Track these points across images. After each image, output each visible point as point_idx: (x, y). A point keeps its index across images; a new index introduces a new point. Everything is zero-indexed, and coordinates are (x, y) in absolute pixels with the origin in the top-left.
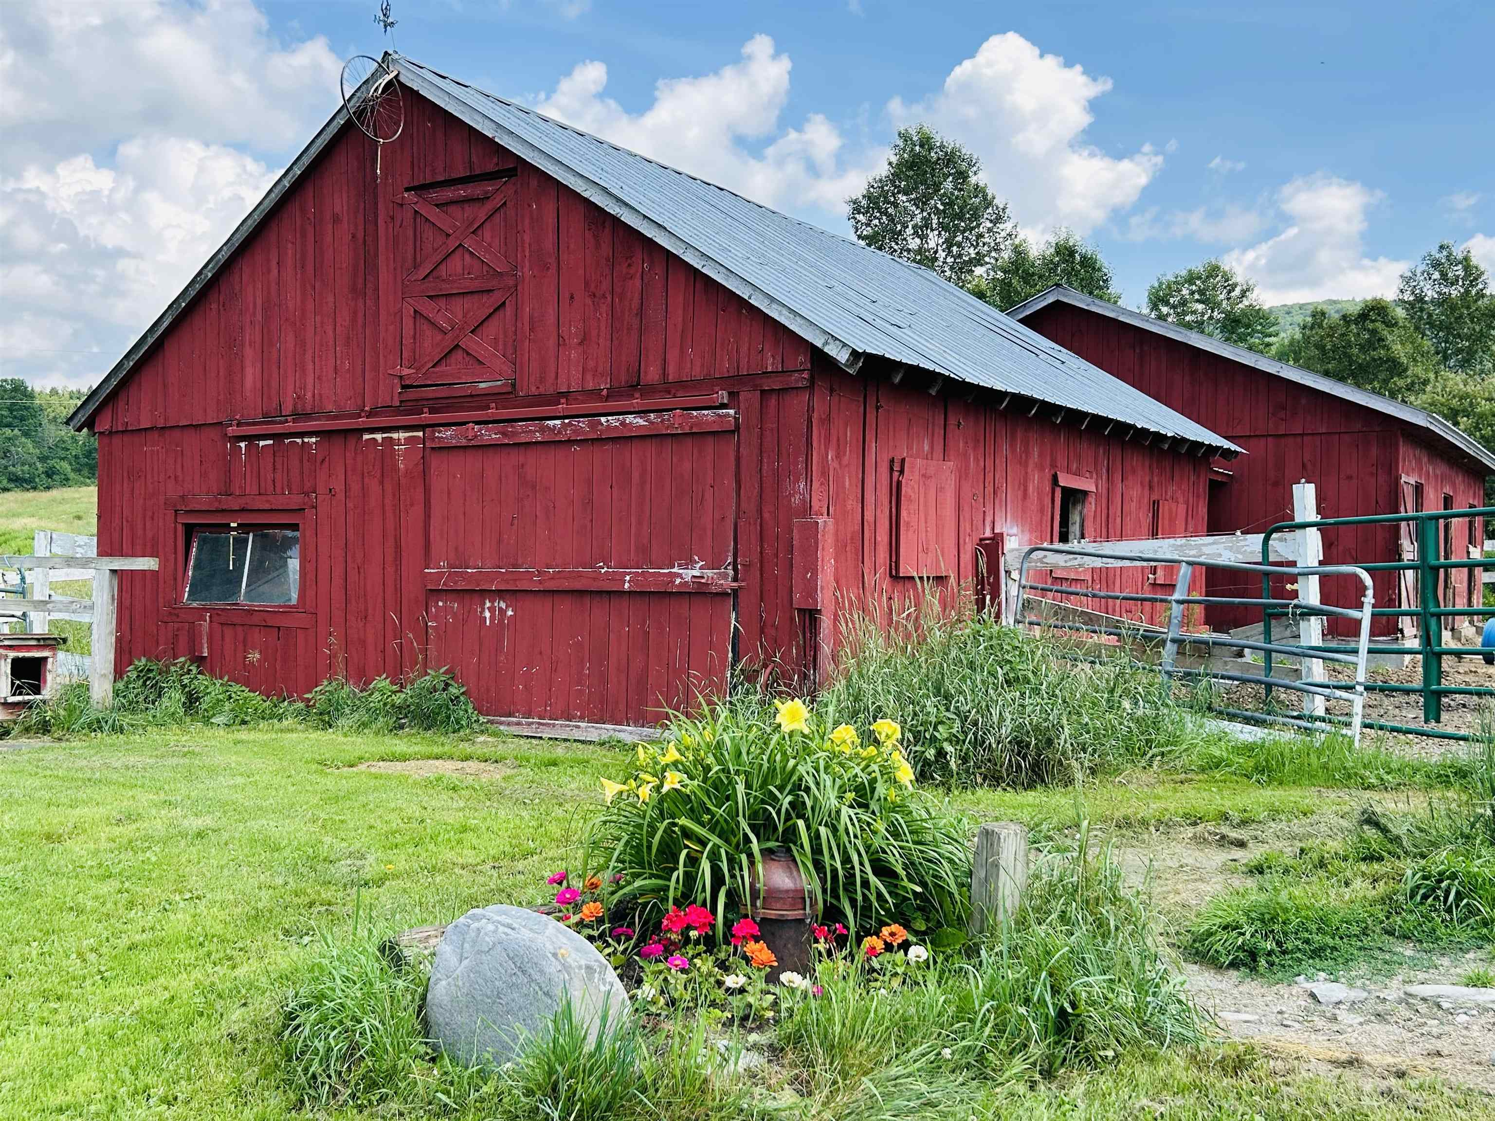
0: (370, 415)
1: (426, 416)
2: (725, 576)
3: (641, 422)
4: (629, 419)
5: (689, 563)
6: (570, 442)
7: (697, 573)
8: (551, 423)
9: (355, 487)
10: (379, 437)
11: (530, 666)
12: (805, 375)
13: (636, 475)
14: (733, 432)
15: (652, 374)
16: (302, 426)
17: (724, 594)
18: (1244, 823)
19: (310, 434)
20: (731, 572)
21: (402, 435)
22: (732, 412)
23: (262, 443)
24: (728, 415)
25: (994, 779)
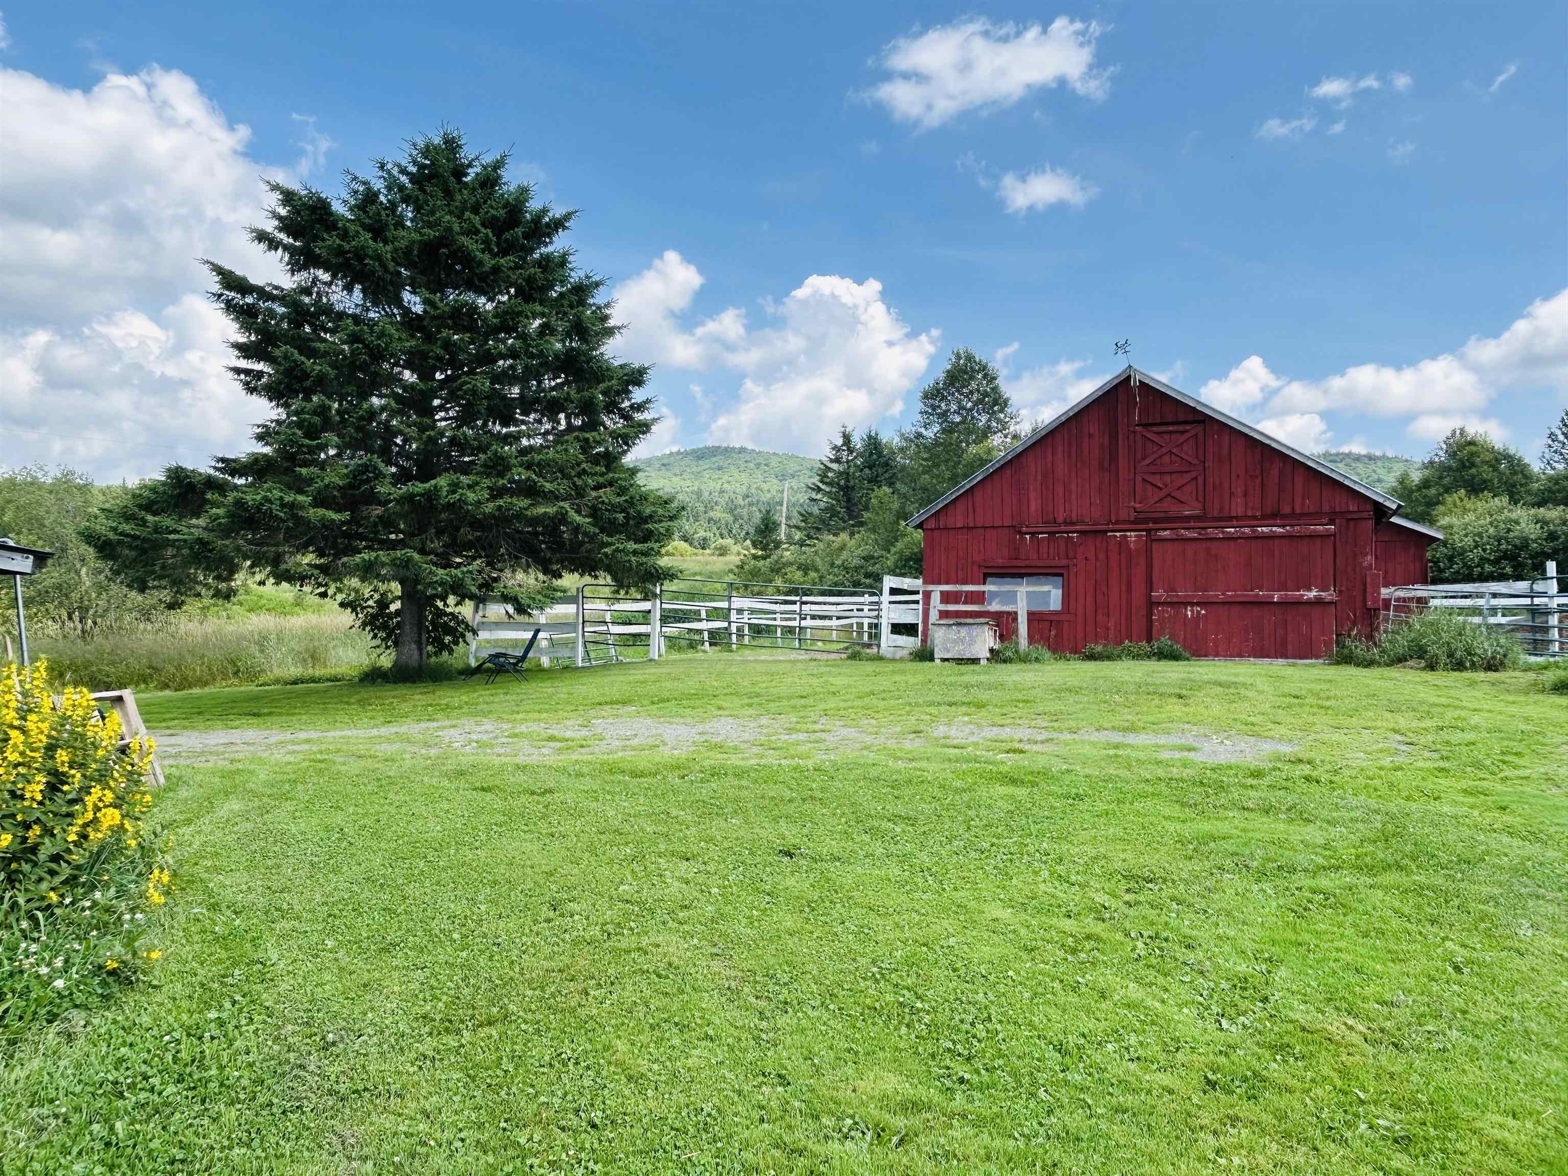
0: (1113, 524)
1: (1149, 525)
2: (1330, 595)
3: (1281, 530)
5: (1310, 590)
6: (1239, 538)
7: (1315, 594)
8: (1228, 530)
9: (1101, 556)
10: (1118, 534)
11: (1216, 635)
12: (1371, 513)
13: (1277, 553)
14: (1334, 536)
15: (1286, 510)
16: (1068, 528)
17: (1331, 603)
19: (1073, 532)
20: (1333, 594)
21: (1133, 534)
22: (1332, 527)
23: (1041, 536)
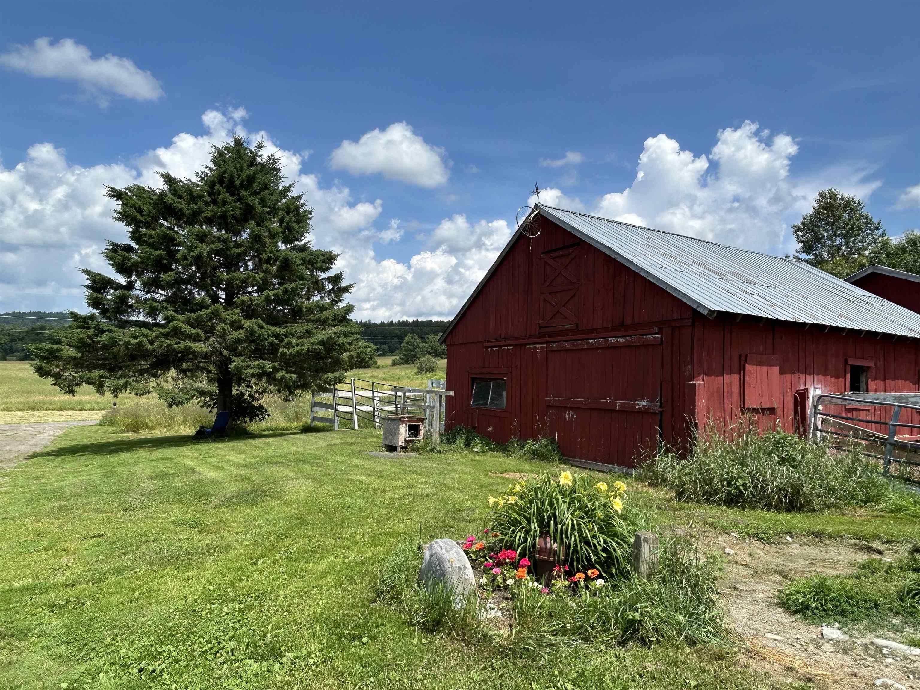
0: (529, 338)
1: (547, 339)
2: (656, 406)
3: (623, 340)
4: (619, 339)
5: (642, 400)
6: (597, 348)
7: (644, 404)
8: (590, 341)
9: (524, 365)
10: (532, 346)
11: (582, 438)
12: (691, 320)
13: (622, 363)
14: (660, 345)
15: (628, 321)
16: (508, 342)
17: (656, 413)
18: (887, 542)
19: (510, 345)
20: (658, 404)
21: (540, 346)
22: (659, 336)
23: (495, 349)
24: (658, 337)
25: (769, 506)
